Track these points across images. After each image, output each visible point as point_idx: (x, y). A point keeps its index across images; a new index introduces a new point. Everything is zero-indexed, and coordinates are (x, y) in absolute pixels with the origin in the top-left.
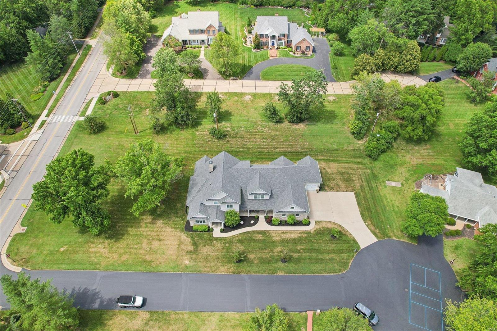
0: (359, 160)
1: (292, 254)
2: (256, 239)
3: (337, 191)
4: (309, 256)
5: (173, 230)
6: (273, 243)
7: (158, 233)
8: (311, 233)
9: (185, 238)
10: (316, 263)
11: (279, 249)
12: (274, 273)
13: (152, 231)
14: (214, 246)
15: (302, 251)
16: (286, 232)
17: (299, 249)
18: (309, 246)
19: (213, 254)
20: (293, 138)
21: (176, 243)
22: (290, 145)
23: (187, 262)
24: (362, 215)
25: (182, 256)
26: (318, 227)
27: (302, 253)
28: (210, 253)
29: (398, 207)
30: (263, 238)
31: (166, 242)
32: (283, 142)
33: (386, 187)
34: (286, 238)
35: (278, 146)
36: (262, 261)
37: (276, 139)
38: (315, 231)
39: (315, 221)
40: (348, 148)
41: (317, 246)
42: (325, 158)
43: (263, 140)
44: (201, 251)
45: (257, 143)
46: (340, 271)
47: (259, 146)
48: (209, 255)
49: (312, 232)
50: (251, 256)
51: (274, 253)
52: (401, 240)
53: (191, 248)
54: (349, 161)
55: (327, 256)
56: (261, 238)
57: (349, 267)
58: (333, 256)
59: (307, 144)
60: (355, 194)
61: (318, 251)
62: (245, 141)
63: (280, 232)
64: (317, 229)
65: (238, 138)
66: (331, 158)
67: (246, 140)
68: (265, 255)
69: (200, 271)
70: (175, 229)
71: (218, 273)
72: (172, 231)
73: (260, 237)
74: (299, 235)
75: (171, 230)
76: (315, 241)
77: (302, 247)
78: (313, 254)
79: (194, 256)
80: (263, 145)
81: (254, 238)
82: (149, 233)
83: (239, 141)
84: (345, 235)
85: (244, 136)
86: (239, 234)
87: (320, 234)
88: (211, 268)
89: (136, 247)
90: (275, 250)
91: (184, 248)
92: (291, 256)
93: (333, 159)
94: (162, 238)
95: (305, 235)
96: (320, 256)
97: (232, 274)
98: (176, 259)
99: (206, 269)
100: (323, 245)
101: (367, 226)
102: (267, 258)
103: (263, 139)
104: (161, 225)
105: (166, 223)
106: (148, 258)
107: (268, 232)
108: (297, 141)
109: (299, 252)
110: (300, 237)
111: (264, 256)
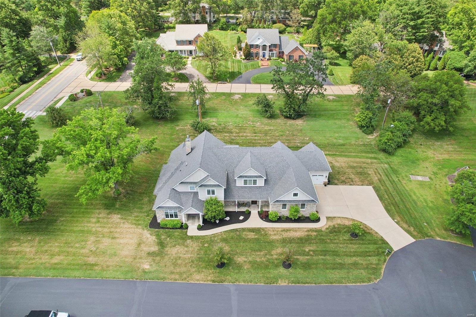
0: (373, 155)
1: (298, 257)
2: (246, 238)
3: (351, 185)
4: (323, 259)
5: (134, 226)
6: (271, 243)
7: (112, 230)
8: (322, 231)
9: (149, 236)
10: (333, 269)
11: (279, 250)
12: (274, 283)
13: (104, 227)
14: (187, 246)
15: (311, 253)
16: (287, 230)
17: (307, 250)
18: (321, 247)
19: (185, 256)
20: (291, 133)
21: (134, 241)
22: (287, 140)
23: (147, 267)
24: (388, 211)
25: (141, 258)
26: (331, 224)
27: (313, 256)
28: (181, 255)
30: (256, 237)
31: (121, 241)
32: (278, 136)
33: (410, 181)
34: (289, 237)
35: (273, 141)
36: (256, 266)
37: (271, 133)
38: (327, 229)
39: (326, 217)
40: (357, 143)
41: (332, 247)
42: (330, 153)
43: (255, 135)
44: (168, 253)
45: (248, 138)
46: (370, 280)
47: (250, 141)
48: (180, 257)
49: (323, 229)
50: (240, 259)
51: (272, 255)
52: (449, 240)
53: (155, 248)
54: (359, 156)
55: (349, 260)
56: (253, 237)
57: (382, 275)
58: (358, 259)
59: (308, 139)
60: (374, 188)
61: (335, 254)
62: (233, 136)
63: (280, 230)
64: (330, 226)
65: (225, 132)
66: (338, 153)
68: (260, 257)
69: (164, 278)
70: (136, 225)
71: (192, 282)
72: (131, 228)
73: (252, 235)
74: (306, 233)
75: (130, 226)
76: (329, 241)
77: (312, 248)
78: (328, 257)
79: (158, 258)
80: (255, 140)
81: (244, 236)
82: (100, 229)
83: (226, 136)
84: (369, 233)
85: (232, 131)
86: (223, 232)
87: (335, 232)
88: (181, 274)
89: (77, 245)
90: (273, 252)
91: (145, 249)
92: (297, 259)
93: (340, 154)
94: (117, 235)
95: (315, 234)
96: (338, 260)
97: (211, 283)
98: (132, 262)
99: (173, 276)
100: (341, 246)
101: (397, 223)
102: (262, 262)
103: (255, 133)
104: (118, 220)
105: (125, 219)
106: (92, 260)
107: (263, 229)
108: (295, 135)
109: (308, 254)
110: (308, 236)
111: (258, 260)
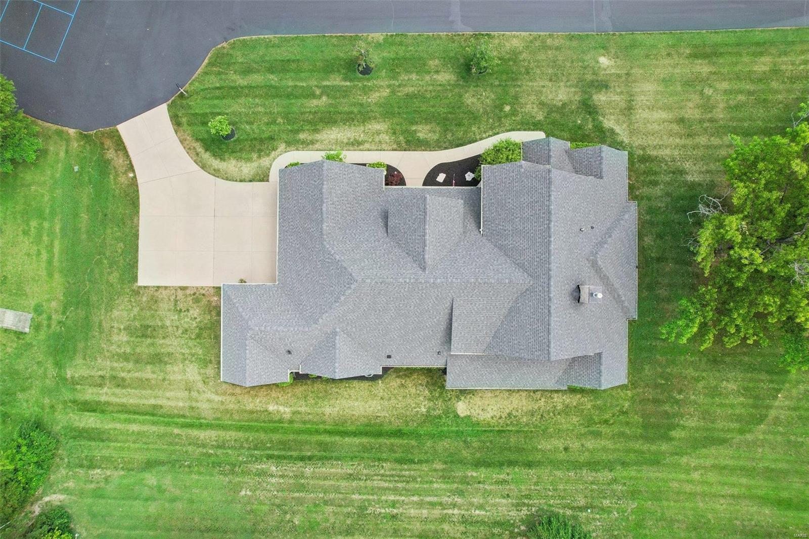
0: (90, 421)
1: (343, 83)
2: (434, 124)
3: (183, 289)
4: (301, 80)
5: (654, 153)
6: (388, 111)
7: (689, 142)
8: (286, 142)
9: (617, 129)
10: (288, 60)
11: (374, 97)
12: (392, 36)
13: (707, 147)
14: (542, 104)
15: (318, 92)
16: (353, 144)
17: (324, 98)
18: (297, 105)
19: (542, 84)
20: (288, 517)
21: (641, 114)
22: (302, 488)
23: (604, 61)
24: (133, 201)
25: (619, 76)
26: (265, 162)
27: (317, 86)
28: (550, 84)
29: (26, 233)
30: (414, 128)
31: (664, 115)
32: (326, 503)
33: (38, 310)
34: (353, 128)
35: (343, 484)
36: (418, 64)
37: (348, 515)
38: (274, 149)
39: (268, 181)
40: (108, 473)
41: (276, 106)
42: (195, 433)
43: (395, 511)
44: (573, 90)
45: (416, 498)
46: (233, 46)
47: (411, 485)
48: (551, 80)
49: (282, 146)
50: (446, 77)
51: (389, 86)
52: (54, 127)
53: (600, 98)
54: (120, 421)
55: (256, 79)
56: (420, 127)
58: (241, 81)
59: (243, 493)
60: (135, 279)
61: (276, 92)
62: (459, 509)
63: (367, 146)
64: (268, 155)
65: (483, 523)
66: (176, 431)
67: (456, 511)
68: (412, 83)
69: (571, 38)
70: (649, 157)
71: (523, 34)
72: (655, 147)
73: (423, 131)
74: (318, 136)
75: (661, 153)
76: (280, 120)
77: (315, 102)
78: (291, 83)
79: (589, 77)
80: (395, 490)
81: (438, 129)
82: (715, 141)
83: (481, 507)
84: (197, 140)
85: (462, 528)
86: (476, 141)
87: (262, 141)
88: (545, 47)
89: (741, 98)
90: (386, 92)
91: (617, 98)
92: (345, 79)
93: (169, 429)
94: (675, 127)
95: (302, 136)
96: (273, 79)
97: (492, 33)
98: (632, 68)
99: (556, 43)
100: (261, 109)
101: (131, 168)
102: (408, 72)
103: (394, 517)
104: (687, 165)
105: (674, 173)
106: (703, 68)
107: (400, 148)
108: (279, 506)
109: (326, 91)
110: (316, 131)
111: (414, 76)
